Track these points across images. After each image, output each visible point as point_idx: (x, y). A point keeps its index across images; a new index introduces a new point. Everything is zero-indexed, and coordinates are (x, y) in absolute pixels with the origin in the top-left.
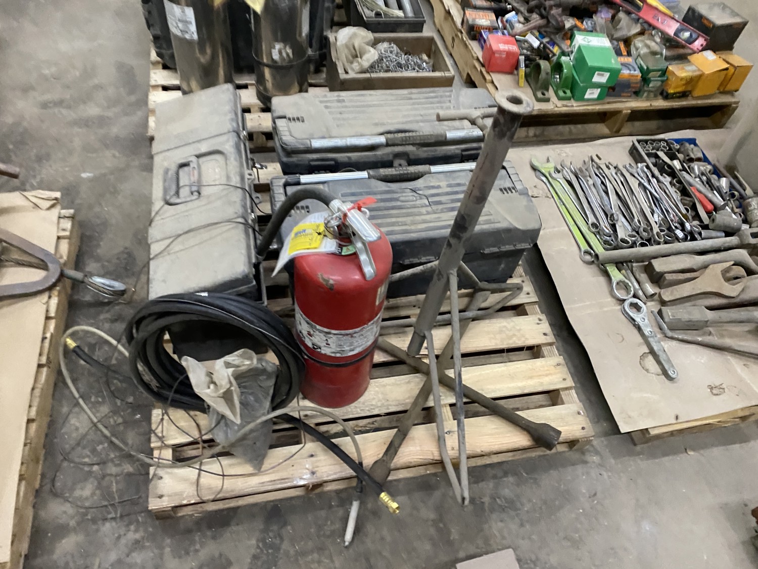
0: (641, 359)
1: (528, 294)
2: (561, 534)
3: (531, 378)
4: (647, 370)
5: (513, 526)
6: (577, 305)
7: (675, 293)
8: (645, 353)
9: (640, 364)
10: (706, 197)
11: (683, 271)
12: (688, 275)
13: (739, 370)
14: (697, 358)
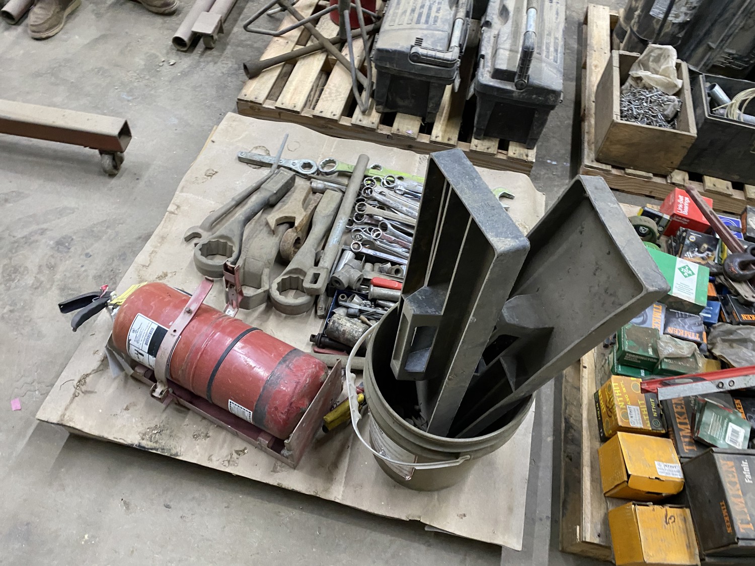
0: (267, 150)
1: (360, 120)
2: (204, 85)
3: (295, 89)
4: (256, 147)
5: (224, 70)
6: (335, 144)
9: (262, 146)
11: (316, 207)
13: (213, 203)
14: (242, 182)
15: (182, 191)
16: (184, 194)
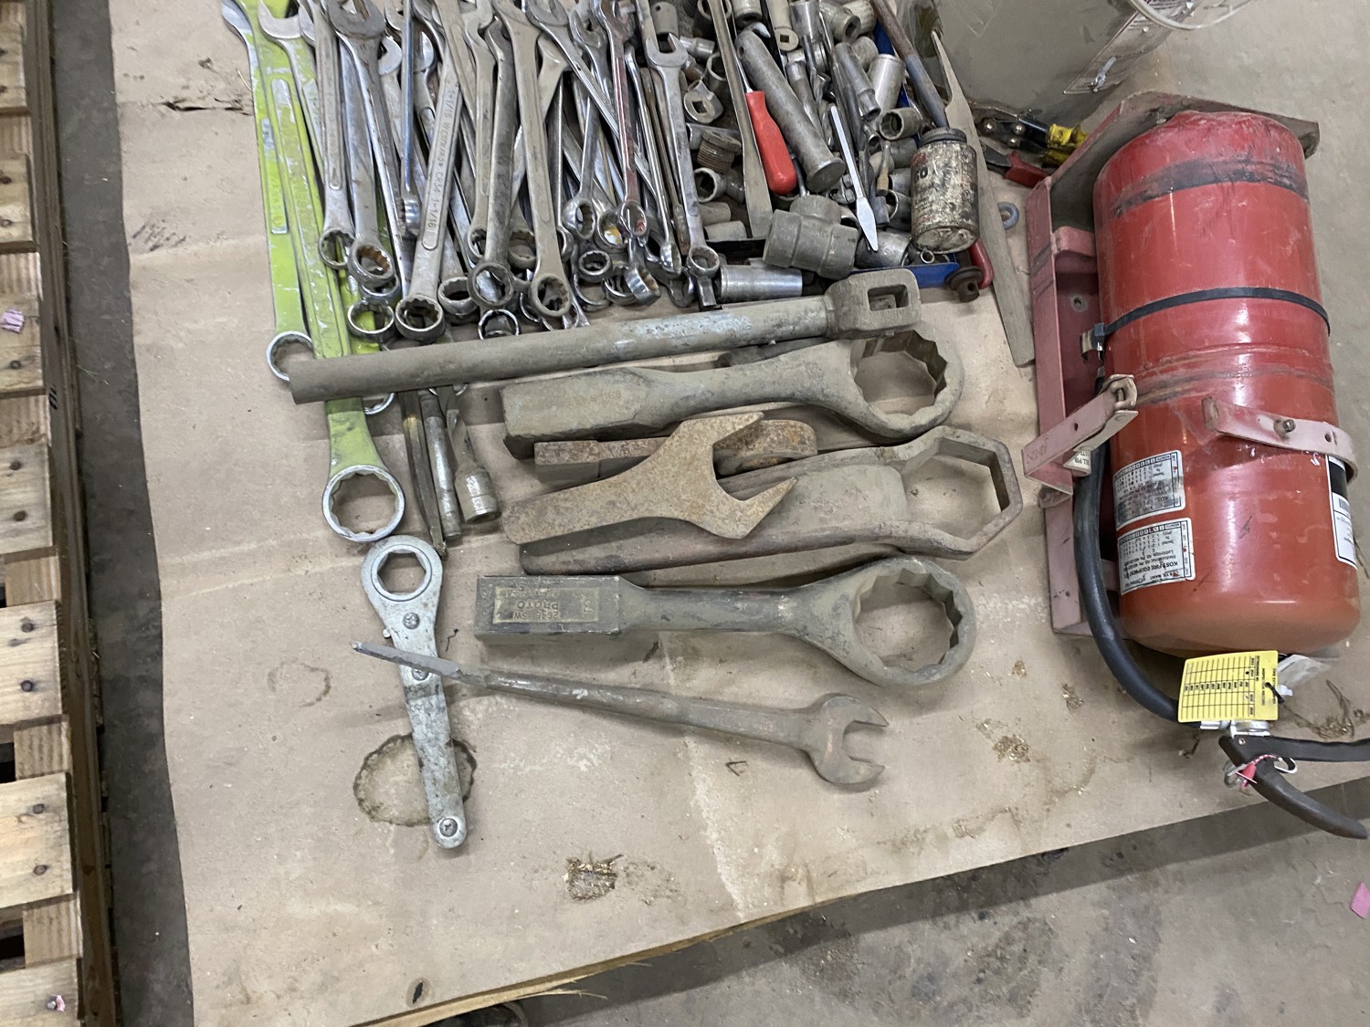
0: (365, 766)
1: (20, 516)
4: (373, 812)
6: (206, 555)
7: (550, 515)
8: (393, 739)
9: (356, 787)
10: (786, 134)
11: (604, 434)
12: (614, 450)
13: (701, 789)
14: (570, 753)
15: (729, 905)
16: (734, 891)
